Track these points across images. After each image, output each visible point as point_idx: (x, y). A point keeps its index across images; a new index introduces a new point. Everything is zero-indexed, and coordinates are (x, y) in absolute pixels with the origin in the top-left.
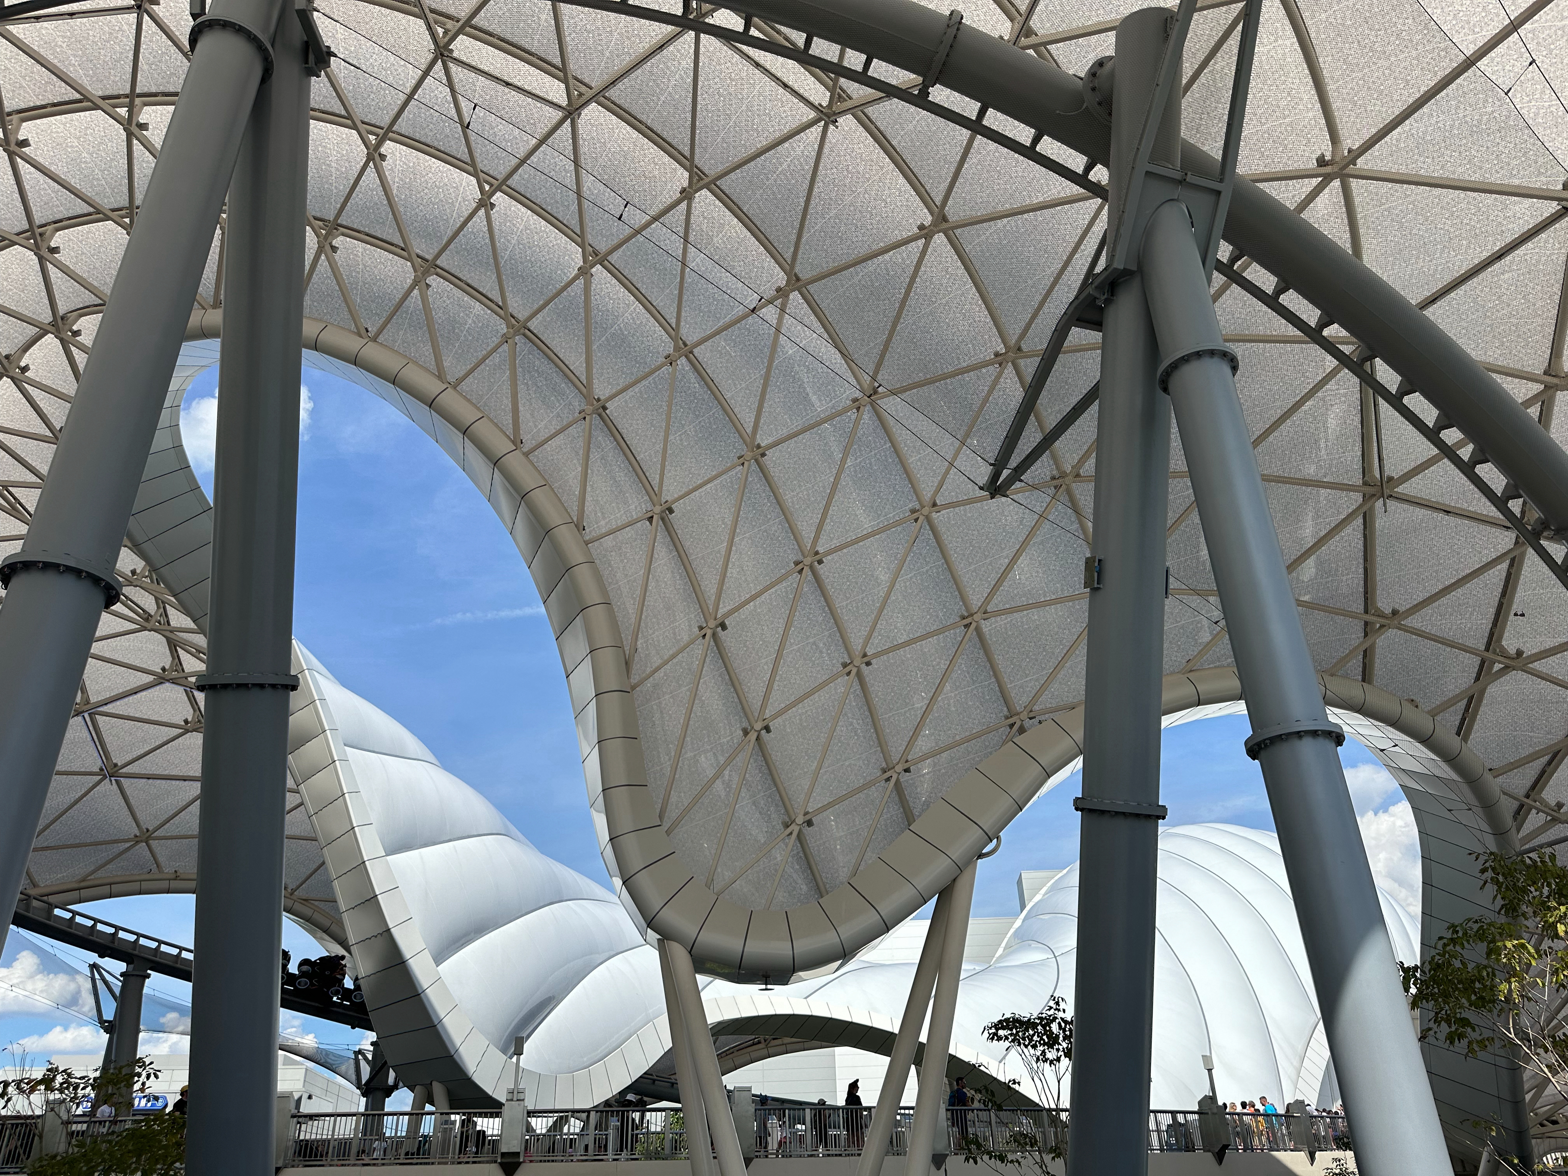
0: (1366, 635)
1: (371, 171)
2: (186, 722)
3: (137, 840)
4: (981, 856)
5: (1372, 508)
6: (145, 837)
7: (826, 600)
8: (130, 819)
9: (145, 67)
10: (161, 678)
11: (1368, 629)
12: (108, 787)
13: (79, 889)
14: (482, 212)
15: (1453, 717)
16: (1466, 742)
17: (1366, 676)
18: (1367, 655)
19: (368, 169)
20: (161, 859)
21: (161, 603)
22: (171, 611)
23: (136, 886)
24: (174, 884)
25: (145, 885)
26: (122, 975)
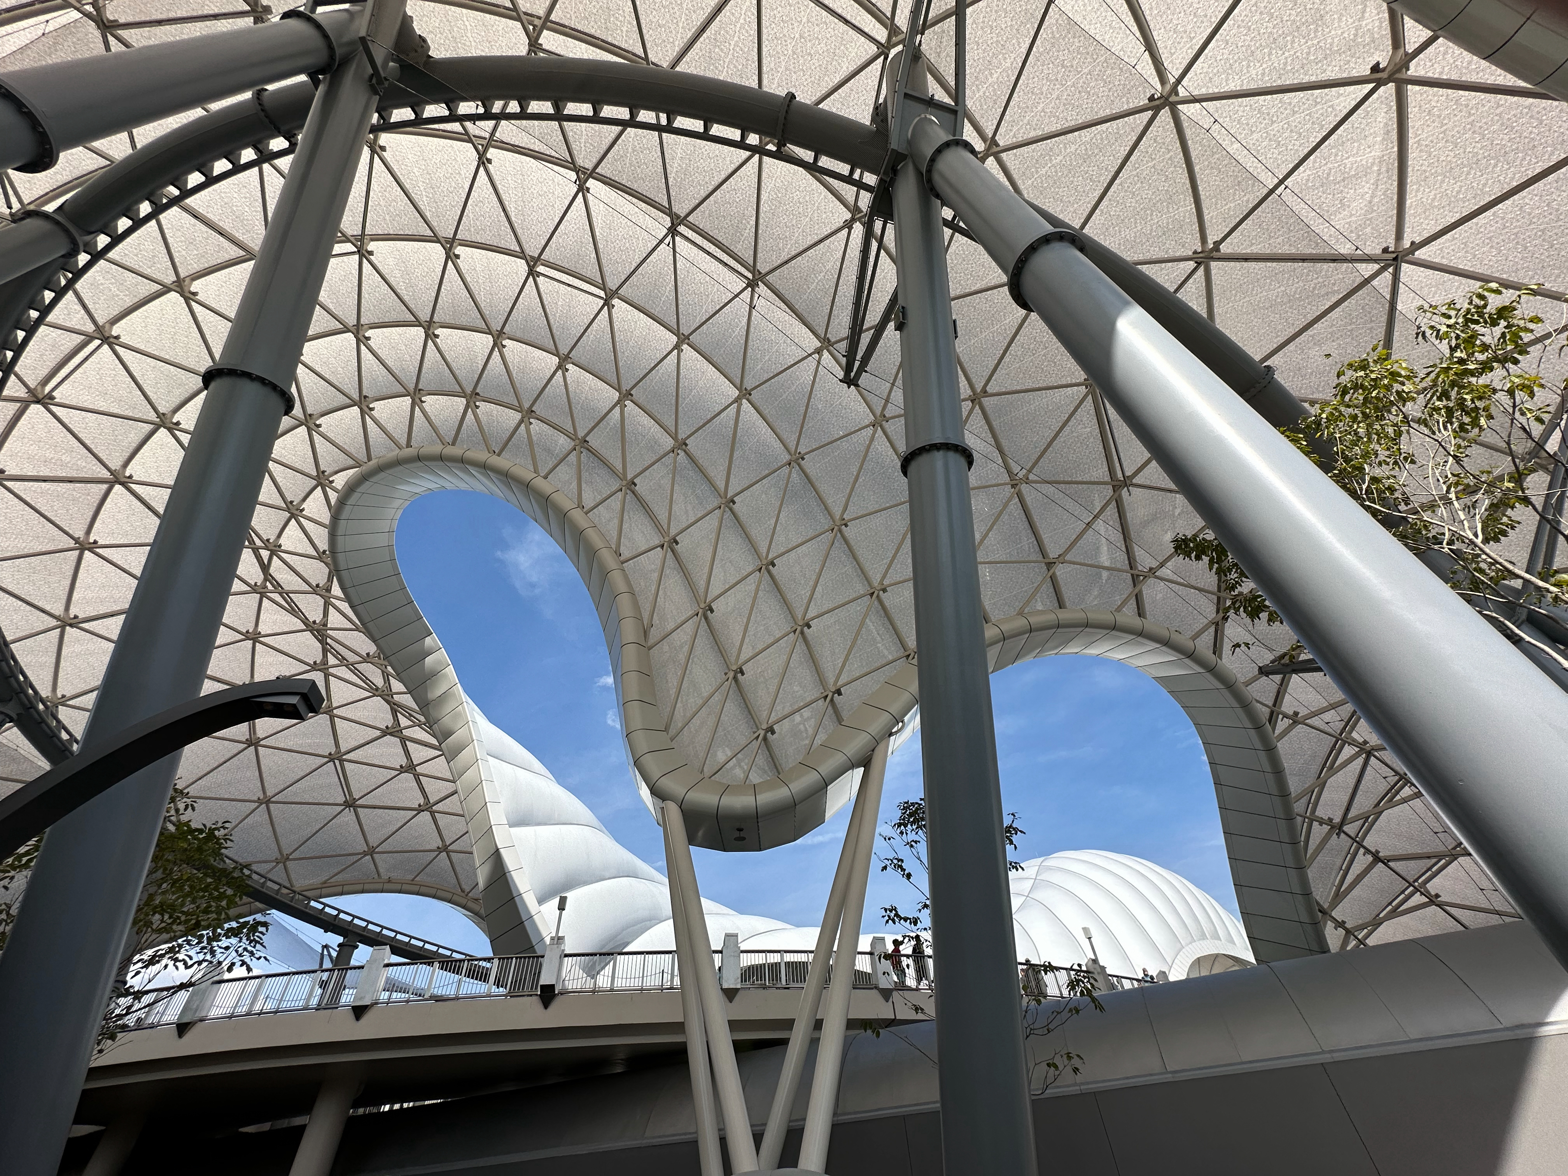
0: (1135, 586)
1: (496, 353)
2: (401, 766)
3: (365, 854)
4: (891, 735)
5: (1120, 496)
6: (371, 852)
7: (781, 595)
8: (363, 841)
9: (367, 296)
10: (386, 732)
11: (1135, 579)
12: (348, 816)
13: (321, 888)
14: (560, 372)
15: (1208, 637)
16: (1221, 659)
17: (1141, 613)
18: (1138, 598)
19: (495, 353)
20: (381, 870)
21: (386, 676)
22: (392, 680)
23: (360, 887)
24: (387, 886)
25: (367, 887)
26: (339, 945)
